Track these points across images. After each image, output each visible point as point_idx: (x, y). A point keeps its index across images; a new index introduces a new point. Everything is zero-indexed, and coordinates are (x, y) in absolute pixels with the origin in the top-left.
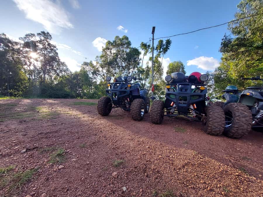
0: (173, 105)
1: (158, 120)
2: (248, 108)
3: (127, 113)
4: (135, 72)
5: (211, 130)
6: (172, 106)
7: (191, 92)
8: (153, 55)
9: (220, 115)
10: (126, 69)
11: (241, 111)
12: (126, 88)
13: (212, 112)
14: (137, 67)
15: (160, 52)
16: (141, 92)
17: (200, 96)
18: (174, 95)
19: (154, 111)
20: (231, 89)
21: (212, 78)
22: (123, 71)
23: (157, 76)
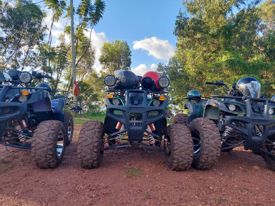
0: (120, 126)
1: (94, 161)
2: (215, 125)
3: (21, 153)
4: (34, 54)
5: (177, 164)
6: (118, 130)
7: (147, 105)
8: (72, 23)
9: (187, 139)
10: (10, 46)
11: (209, 130)
12: (16, 99)
13: (177, 136)
14: (38, 44)
15: (86, 20)
16: (55, 103)
17: (160, 111)
18: (122, 110)
19: (85, 143)
20: (194, 95)
21: (167, 74)
22: (3, 50)
23: (83, 65)
